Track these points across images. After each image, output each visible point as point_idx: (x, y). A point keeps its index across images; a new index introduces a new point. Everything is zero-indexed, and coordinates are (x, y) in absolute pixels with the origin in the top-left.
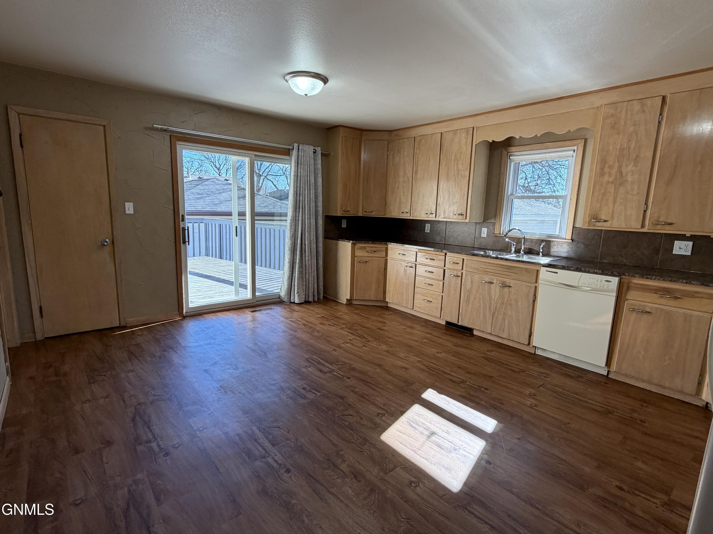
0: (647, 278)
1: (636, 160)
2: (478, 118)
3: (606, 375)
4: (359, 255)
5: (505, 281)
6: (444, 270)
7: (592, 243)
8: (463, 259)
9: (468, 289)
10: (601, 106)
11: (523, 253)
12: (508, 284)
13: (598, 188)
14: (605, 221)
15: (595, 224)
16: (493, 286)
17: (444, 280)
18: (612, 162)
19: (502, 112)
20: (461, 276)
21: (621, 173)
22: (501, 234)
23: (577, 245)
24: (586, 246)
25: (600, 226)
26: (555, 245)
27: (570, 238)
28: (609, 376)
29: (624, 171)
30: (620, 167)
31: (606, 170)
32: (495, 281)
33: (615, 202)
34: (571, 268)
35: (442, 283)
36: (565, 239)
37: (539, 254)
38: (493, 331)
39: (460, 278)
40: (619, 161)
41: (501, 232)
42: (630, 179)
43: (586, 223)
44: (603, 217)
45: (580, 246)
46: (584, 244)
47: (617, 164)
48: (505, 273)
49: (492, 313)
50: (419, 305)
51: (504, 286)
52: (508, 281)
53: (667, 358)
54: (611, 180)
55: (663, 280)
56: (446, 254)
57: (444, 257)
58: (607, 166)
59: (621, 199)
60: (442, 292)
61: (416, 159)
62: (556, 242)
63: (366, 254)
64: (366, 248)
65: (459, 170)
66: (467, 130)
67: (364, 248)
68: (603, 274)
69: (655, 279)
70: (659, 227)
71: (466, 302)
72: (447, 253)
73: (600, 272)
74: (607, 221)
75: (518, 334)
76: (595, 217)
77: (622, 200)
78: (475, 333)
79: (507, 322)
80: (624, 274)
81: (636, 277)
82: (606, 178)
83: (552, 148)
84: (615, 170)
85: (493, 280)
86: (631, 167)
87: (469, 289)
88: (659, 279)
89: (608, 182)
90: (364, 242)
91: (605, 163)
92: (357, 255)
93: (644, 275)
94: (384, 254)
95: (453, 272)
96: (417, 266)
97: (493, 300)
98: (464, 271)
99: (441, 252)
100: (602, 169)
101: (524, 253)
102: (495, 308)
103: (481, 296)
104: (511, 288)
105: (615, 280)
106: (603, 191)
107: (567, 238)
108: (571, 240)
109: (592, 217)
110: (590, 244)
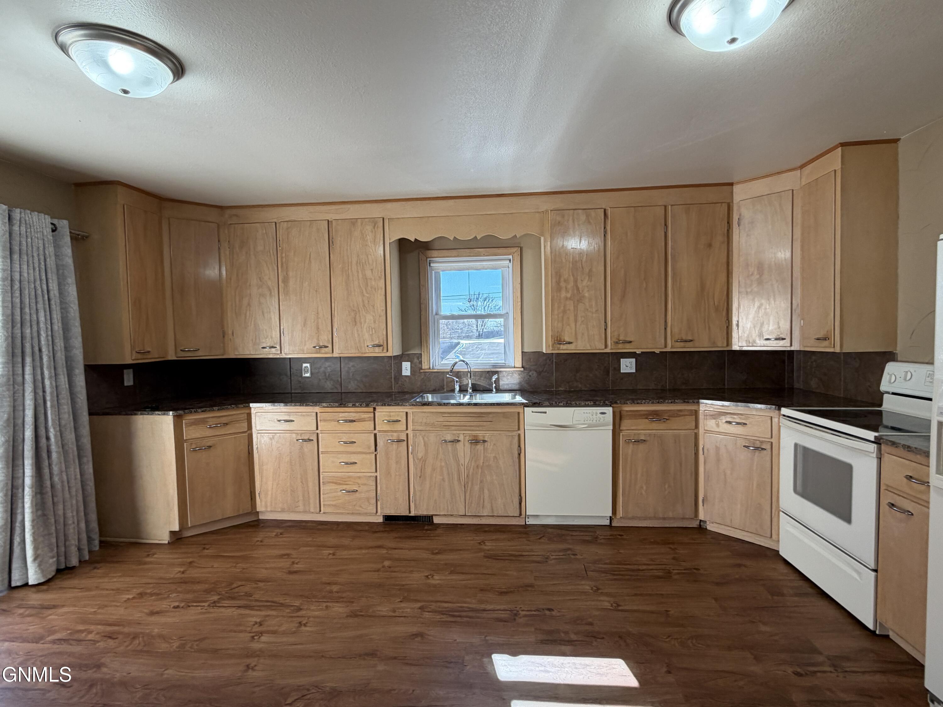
0: (638, 403)
1: (590, 274)
2: (389, 205)
3: (608, 524)
4: (194, 436)
5: (477, 435)
6: (375, 435)
7: (545, 370)
8: (407, 413)
9: (420, 458)
10: (547, 211)
11: (471, 391)
12: (481, 438)
13: (556, 305)
14: (570, 343)
15: (560, 347)
16: (460, 446)
17: (376, 450)
18: (567, 275)
19: (424, 202)
20: (405, 439)
21: (578, 289)
22: (431, 368)
23: (529, 373)
24: (539, 373)
25: (565, 349)
26: (504, 376)
27: (521, 366)
28: (613, 525)
29: (580, 286)
30: (576, 281)
31: (563, 284)
32: (461, 438)
33: (576, 321)
34: (560, 404)
35: (373, 456)
36: (514, 367)
37: (492, 391)
38: (468, 511)
39: (405, 442)
40: (573, 276)
41: (431, 366)
42: (587, 295)
43: (549, 346)
44: (567, 339)
45: (533, 374)
46: (536, 371)
47: (572, 278)
48: (475, 424)
49: (463, 484)
50: (331, 503)
51: (475, 441)
52: (480, 434)
53: (667, 486)
54: (569, 295)
55: (652, 403)
56: (375, 409)
57: (373, 413)
58: (562, 279)
59: (581, 317)
60: (374, 471)
61: (282, 258)
62: (504, 373)
63: (209, 433)
64: (208, 420)
65: (366, 278)
66: (374, 221)
67: (203, 421)
68: (595, 405)
69: (645, 403)
70: (620, 346)
71: (420, 477)
72: (377, 407)
73: (592, 403)
74: (572, 343)
75: (504, 506)
76: (559, 339)
77: (583, 319)
78: (436, 520)
79: (486, 491)
80: (616, 403)
81: (627, 403)
82: (563, 294)
83: (484, 255)
84: (571, 284)
85: (458, 437)
86: (585, 283)
87: (422, 457)
88: (648, 403)
89: (566, 298)
90: (203, 409)
91: (560, 277)
92: (189, 437)
93: (634, 401)
94: (245, 425)
95: (392, 436)
96: (320, 435)
97: (462, 465)
98: (410, 432)
99: (367, 406)
100: (558, 283)
101: (473, 391)
102: (467, 476)
103: (443, 464)
104: (486, 444)
105: (609, 410)
106: (562, 308)
107: (516, 366)
108: (522, 367)
109: (556, 339)
110: (543, 371)
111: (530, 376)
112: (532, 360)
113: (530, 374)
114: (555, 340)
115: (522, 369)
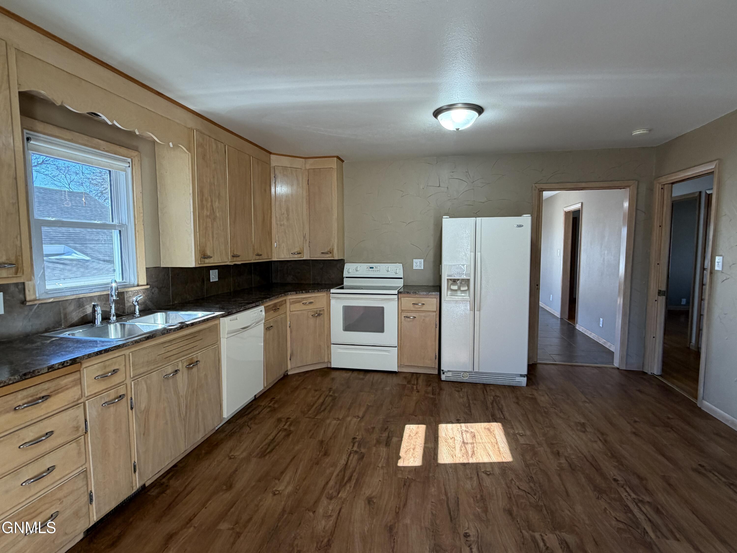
5: (192, 358)
8: (125, 356)
10: (192, 129)
11: (115, 318)
15: (205, 261)
16: (179, 376)
18: (207, 195)
20: (126, 392)
21: (213, 209)
22: (38, 298)
24: (160, 289)
25: (208, 263)
26: (130, 297)
27: (146, 283)
29: (214, 206)
31: (205, 203)
32: (180, 366)
33: (213, 237)
36: (138, 286)
38: (188, 443)
39: (127, 396)
41: (37, 295)
42: (218, 215)
43: (198, 260)
44: (209, 254)
45: (155, 291)
46: (157, 288)
47: (209, 198)
48: (190, 346)
51: (191, 365)
52: (195, 356)
56: (80, 365)
57: (78, 373)
58: (205, 198)
59: (216, 234)
60: (85, 461)
62: (130, 293)
72: (84, 361)
74: (211, 257)
76: (204, 253)
77: (217, 236)
78: (148, 484)
82: (205, 212)
84: (209, 204)
85: (178, 366)
86: (218, 204)
87: (145, 407)
89: (207, 216)
91: (203, 195)
95: (109, 395)
97: (182, 397)
98: (129, 380)
100: (202, 201)
102: (186, 407)
103: (165, 404)
104: (199, 365)
106: (205, 225)
107: (140, 283)
108: (147, 285)
109: (202, 253)
110: (162, 287)
111: (153, 293)
112: (153, 276)
113: (153, 291)
114: (201, 255)
115: (148, 287)
